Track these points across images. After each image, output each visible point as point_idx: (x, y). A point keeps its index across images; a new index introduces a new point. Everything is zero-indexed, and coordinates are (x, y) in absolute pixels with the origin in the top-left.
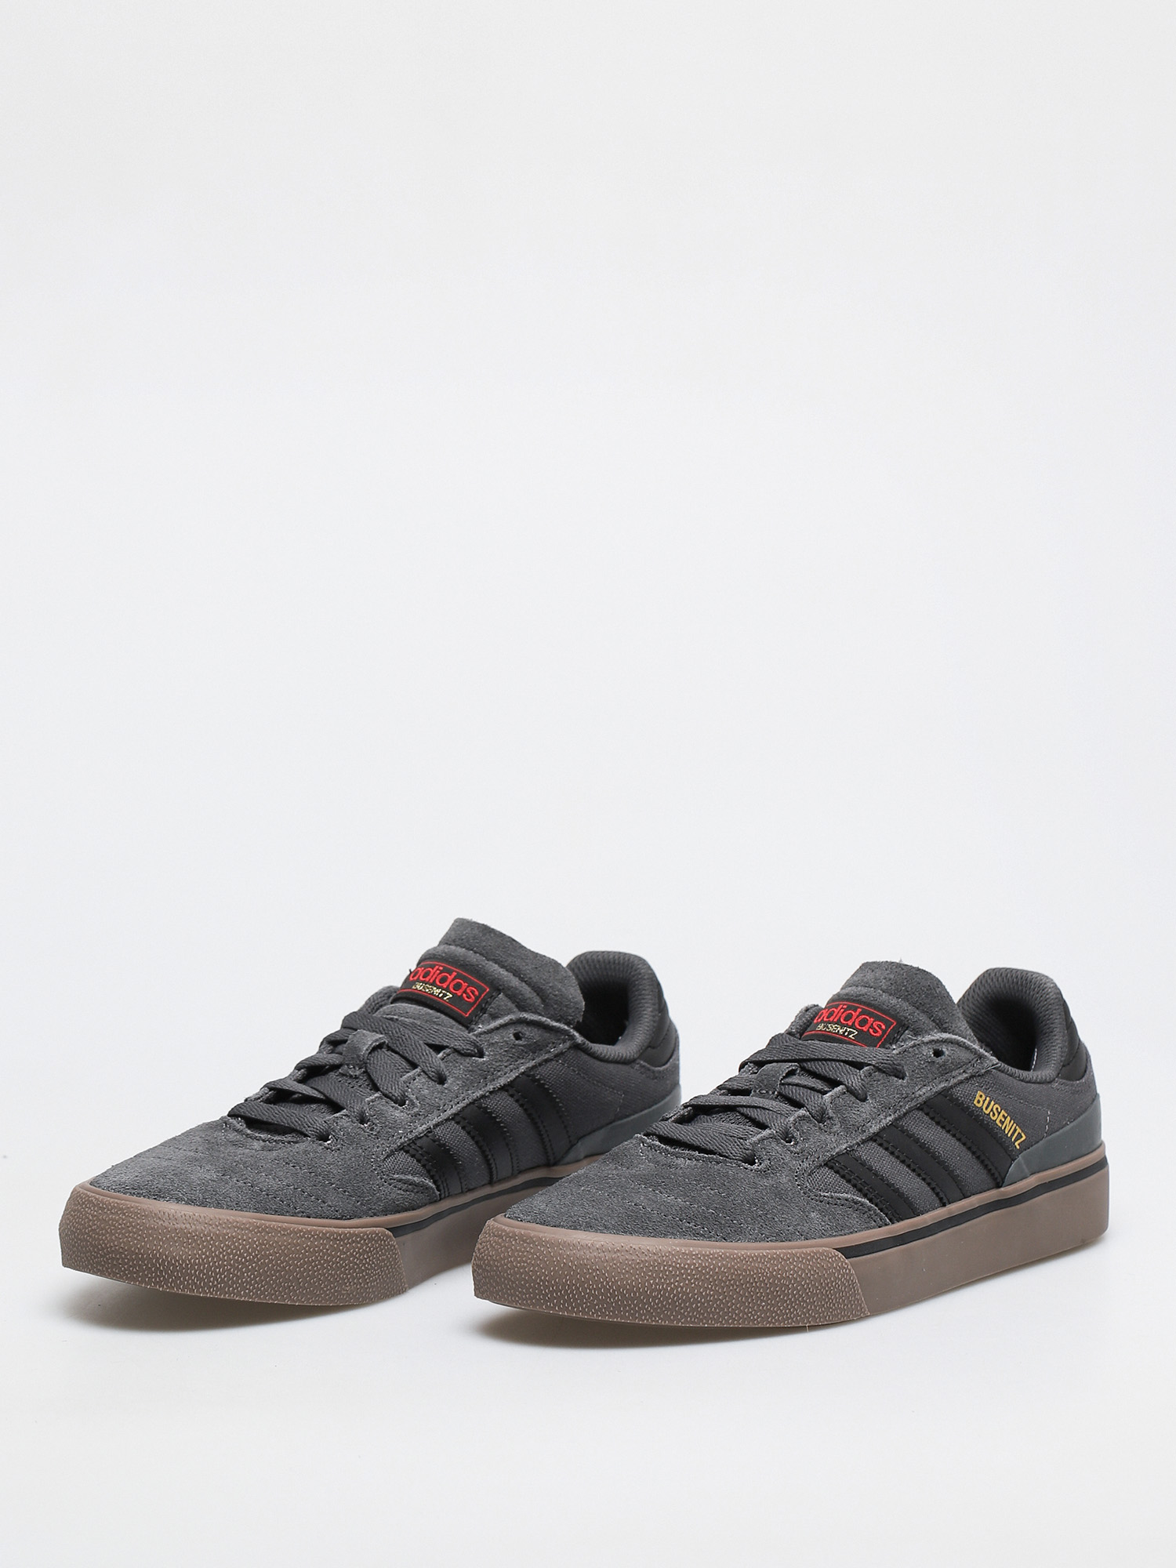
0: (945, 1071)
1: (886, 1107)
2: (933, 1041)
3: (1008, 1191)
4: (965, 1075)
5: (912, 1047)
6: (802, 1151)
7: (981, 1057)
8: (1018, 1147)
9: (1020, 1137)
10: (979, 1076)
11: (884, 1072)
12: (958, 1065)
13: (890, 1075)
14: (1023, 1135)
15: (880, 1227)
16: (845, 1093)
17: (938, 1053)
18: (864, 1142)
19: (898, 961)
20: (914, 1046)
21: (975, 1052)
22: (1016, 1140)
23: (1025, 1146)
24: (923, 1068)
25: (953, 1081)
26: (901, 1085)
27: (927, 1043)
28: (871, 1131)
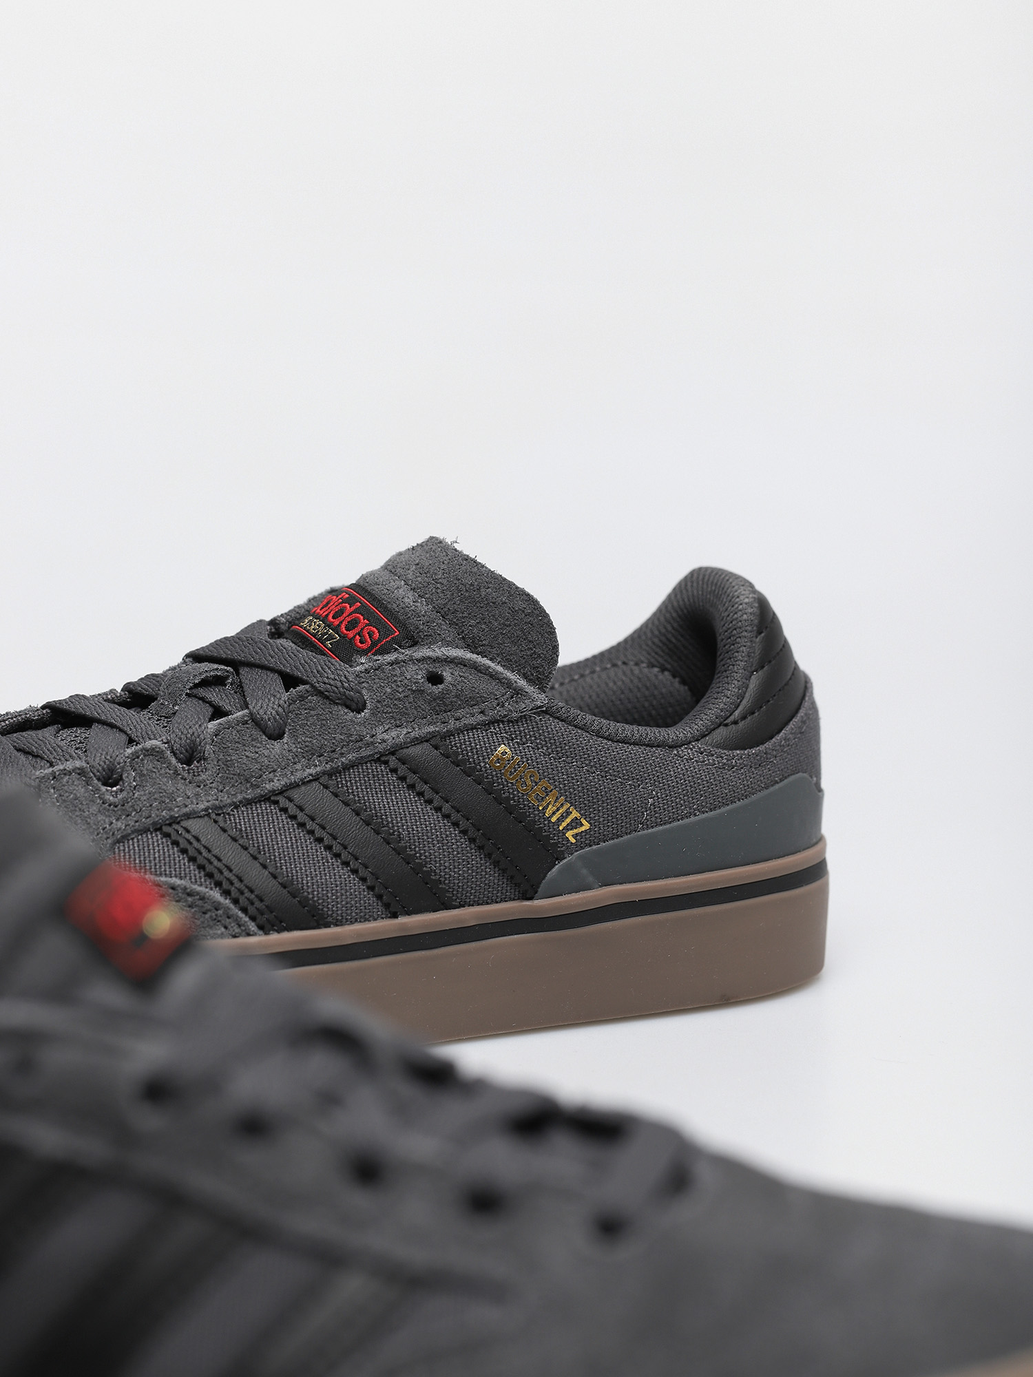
0: (442, 706)
1: (310, 753)
2: (429, 658)
3: (542, 905)
4: (481, 718)
5: (392, 664)
6: (124, 802)
7: (518, 692)
8: (573, 841)
9: (576, 823)
10: (509, 721)
11: (327, 698)
12: (473, 701)
13: (337, 704)
14: (584, 821)
15: (235, 937)
16: (246, 722)
17: (435, 679)
18: (248, 803)
19: (449, 541)
20: (396, 662)
21: (509, 684)
22: (567, 829)
23: (584, 840)
24: (399, 699)
25: (452, 724)
26: (352, 721)
27: (419, 661)
28: (269, 786)
